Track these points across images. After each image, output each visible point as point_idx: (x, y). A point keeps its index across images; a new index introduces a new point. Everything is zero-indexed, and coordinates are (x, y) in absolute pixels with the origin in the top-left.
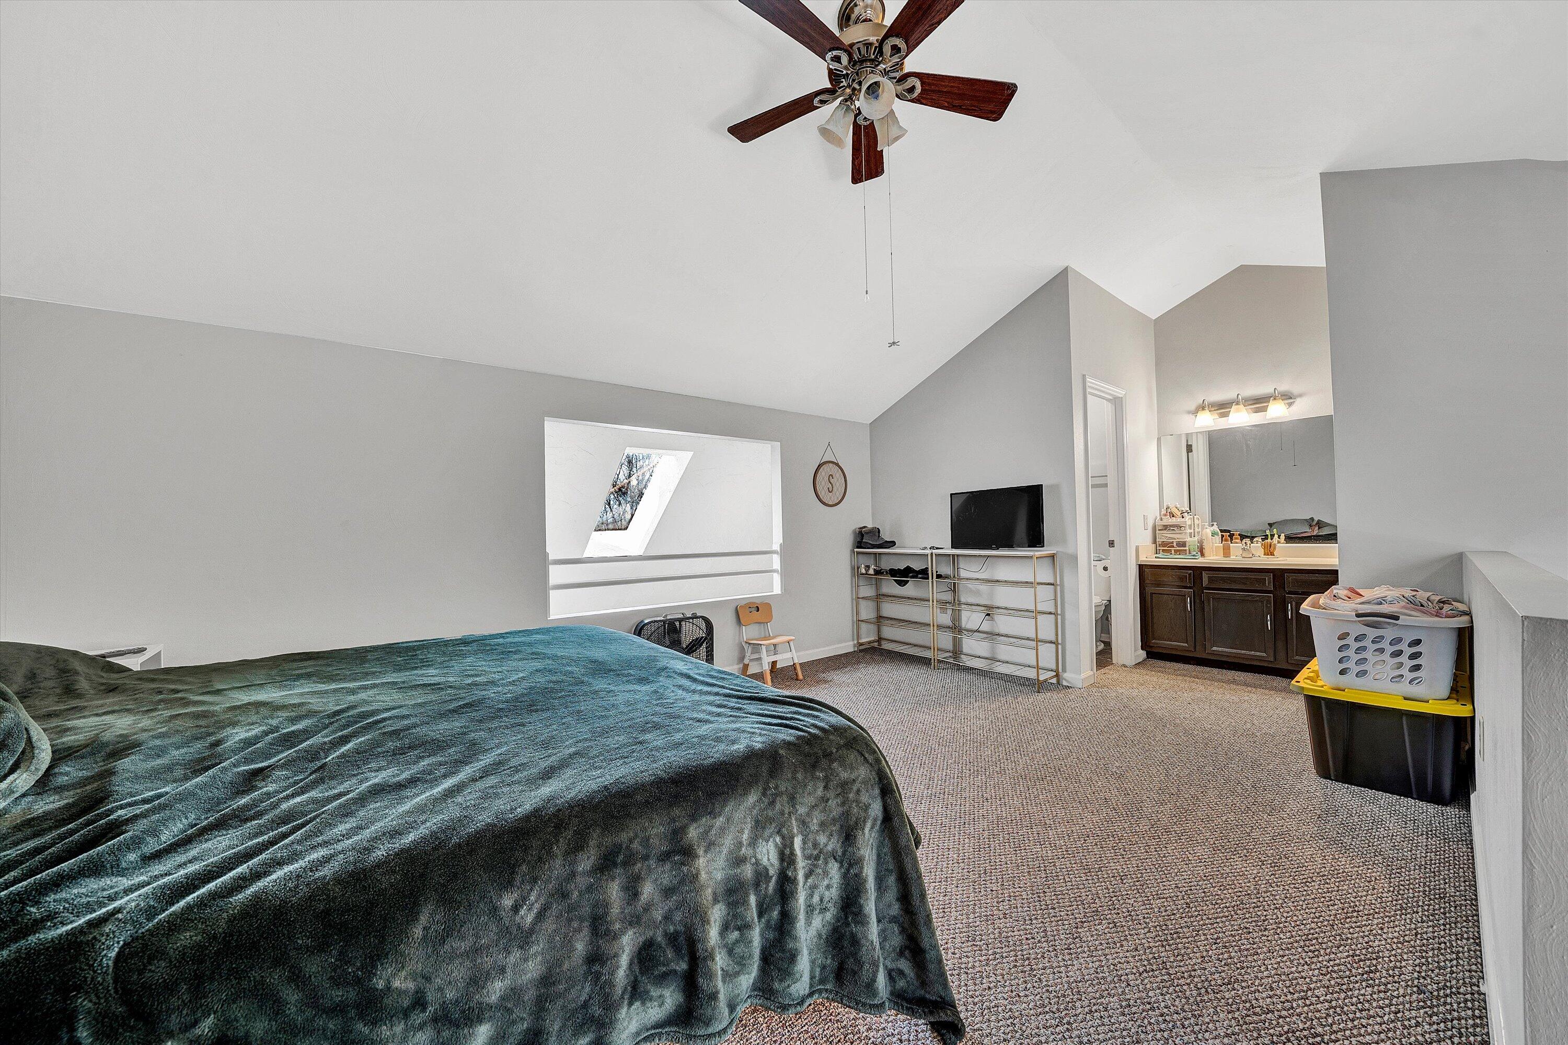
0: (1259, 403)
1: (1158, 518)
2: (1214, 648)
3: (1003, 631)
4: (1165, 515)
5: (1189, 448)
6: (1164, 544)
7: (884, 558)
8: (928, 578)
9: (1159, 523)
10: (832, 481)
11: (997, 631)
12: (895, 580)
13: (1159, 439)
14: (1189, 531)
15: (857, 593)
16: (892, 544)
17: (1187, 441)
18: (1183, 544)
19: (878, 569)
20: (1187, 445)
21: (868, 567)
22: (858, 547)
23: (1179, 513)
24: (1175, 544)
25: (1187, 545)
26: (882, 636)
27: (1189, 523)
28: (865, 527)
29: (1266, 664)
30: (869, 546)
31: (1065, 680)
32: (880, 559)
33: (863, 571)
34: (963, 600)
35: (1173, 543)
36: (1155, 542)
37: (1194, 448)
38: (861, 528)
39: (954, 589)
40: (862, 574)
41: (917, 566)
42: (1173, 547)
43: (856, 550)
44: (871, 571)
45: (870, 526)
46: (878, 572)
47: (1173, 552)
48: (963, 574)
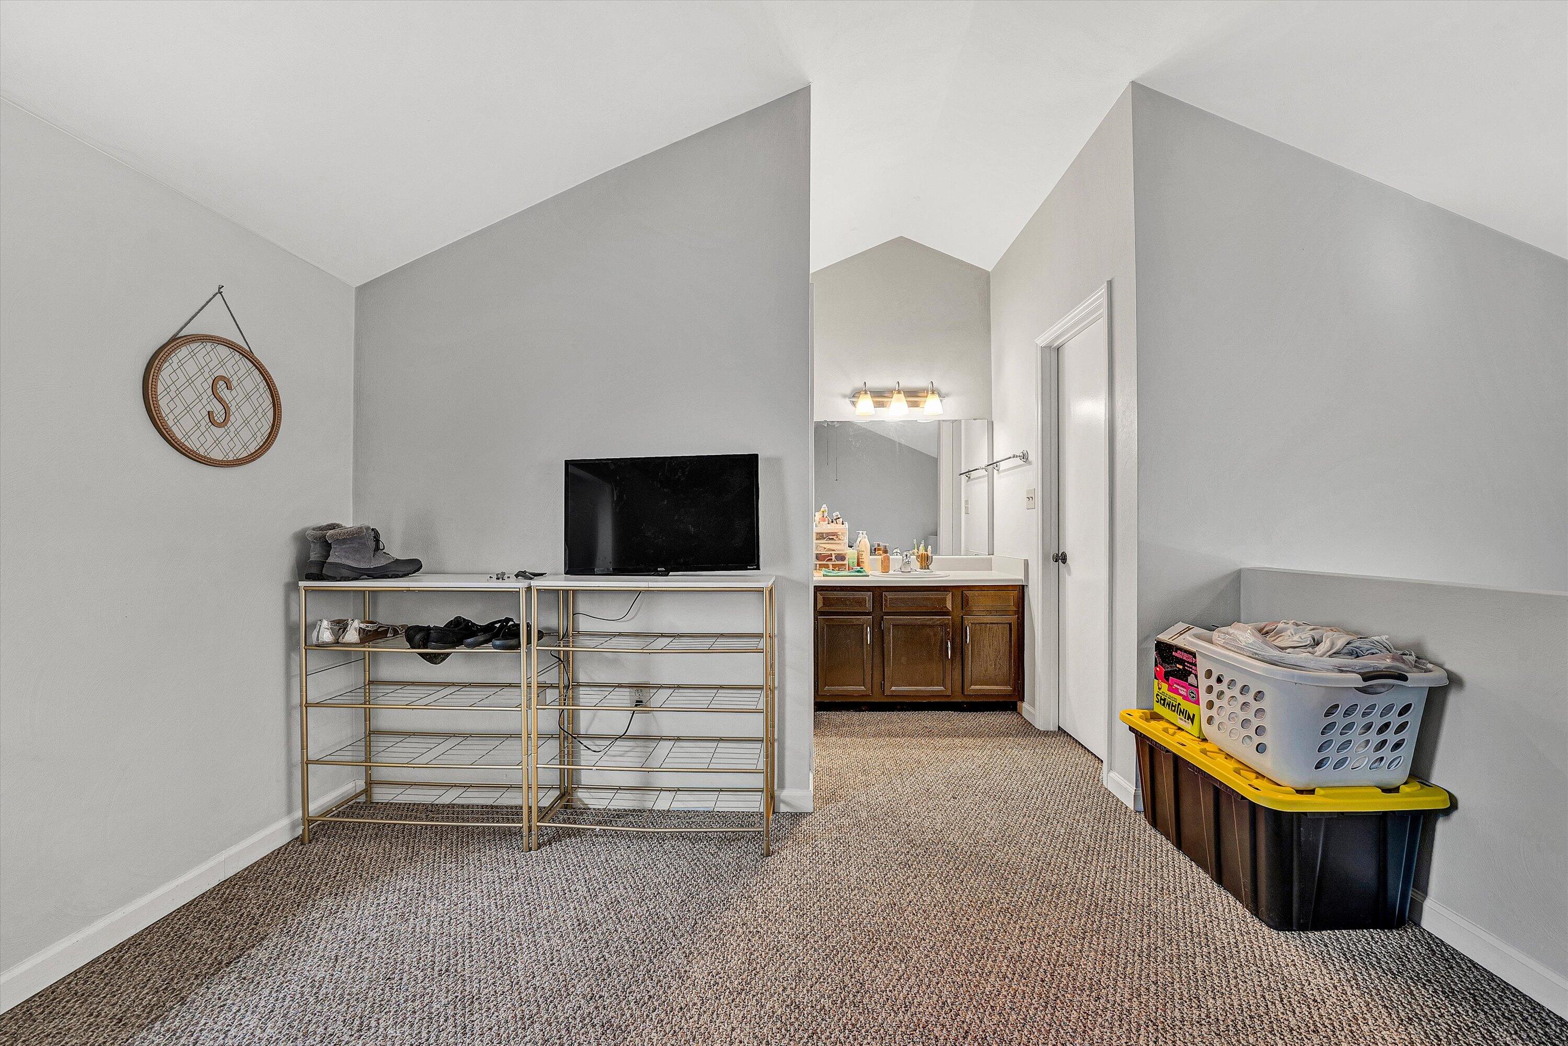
0: (914, 395)
2: (893, 688)
3: (666, 733)
4: (822, 520)
6: (821, 557)
7: (383, 602)
8: (518, 646)
10: (226, 394)
11: (654, 732)
12: (420, 654)
15: (304, 690)
16: (412, 567)
18: (841, 557)
19: (371, 627)
21: (341, 626)
22: (309, 577)
24: (833, 558)
25: (847, 559)
26: (375, 777)
28: (333, 527)
29: (943, 700)
30: (346, 573)
31: (784, 802)
32: (375, 604)
33: (327, 636)
34: (582, 678)
35: (831, 555)
38: (321, 529)
39: (564, 661)
40: (321, 646)
41: (479, 616)
42: (831, 560)
43: (302, 584)
44: (352, 636)
45: (349, 523)
46: (367, 637)
47: (831, 566)
48: (584, 625)
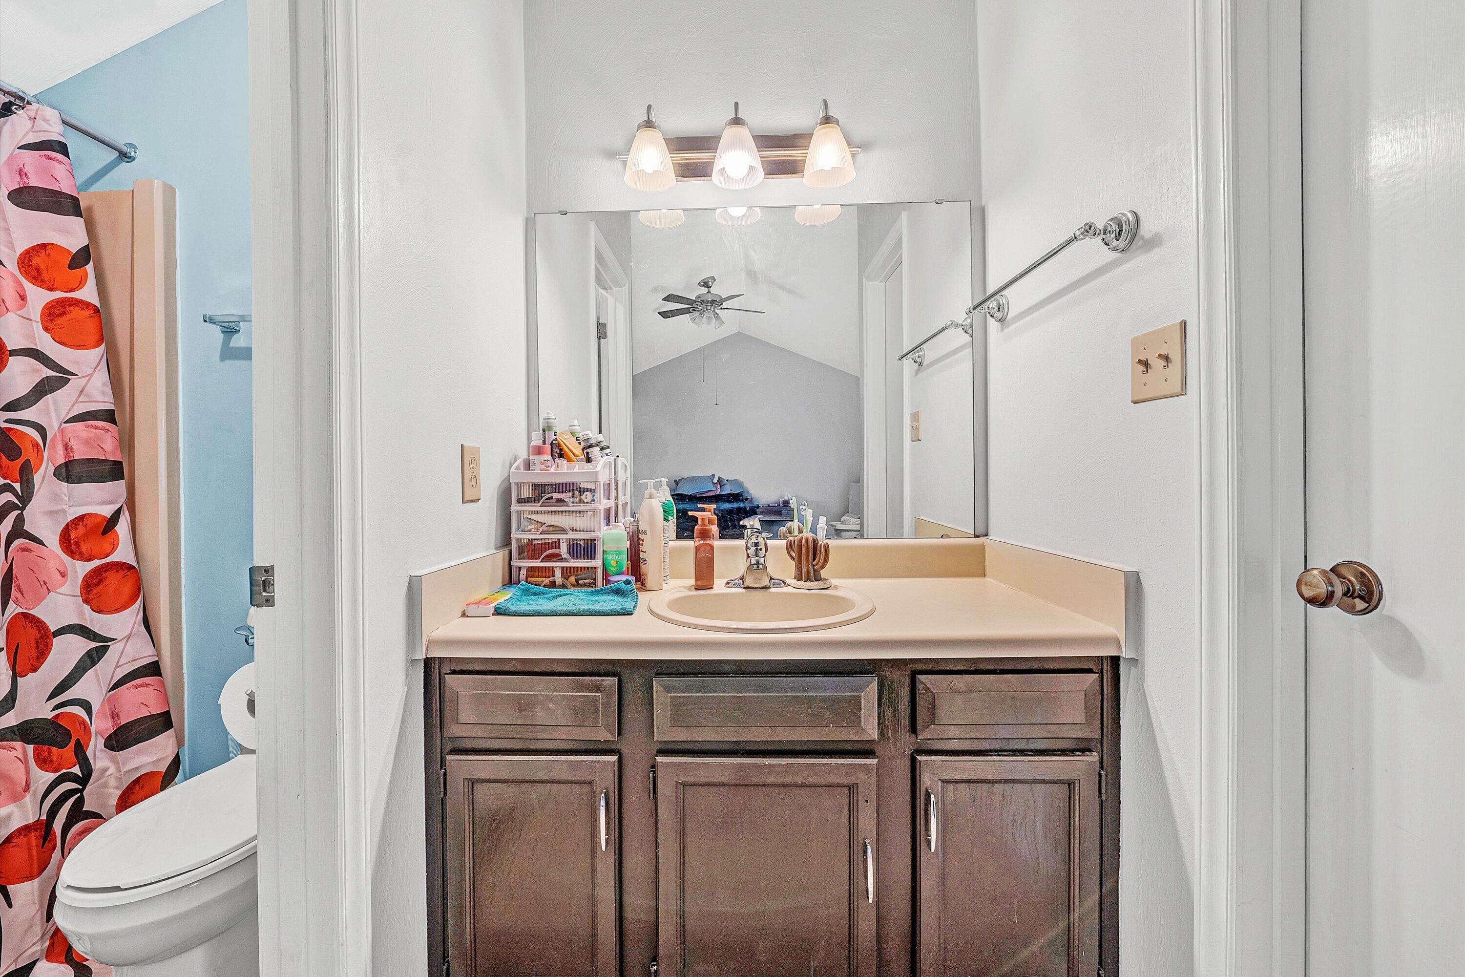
1: (520, 462)
4: (539, 451)
5: (601, 331)
6: (531, 550)
9: (520, 476)
13: (530, 224)
14: (604, 504)
17: (598, 318)
20: (598, 324)
23: (578, 451)
24: (563, 550)
25: (599, 553)
27: (604, 477)
35: (557, 544)
36: (506, 542)
37: (610, 330)
42: (556, 557)
